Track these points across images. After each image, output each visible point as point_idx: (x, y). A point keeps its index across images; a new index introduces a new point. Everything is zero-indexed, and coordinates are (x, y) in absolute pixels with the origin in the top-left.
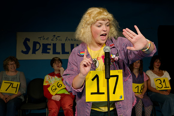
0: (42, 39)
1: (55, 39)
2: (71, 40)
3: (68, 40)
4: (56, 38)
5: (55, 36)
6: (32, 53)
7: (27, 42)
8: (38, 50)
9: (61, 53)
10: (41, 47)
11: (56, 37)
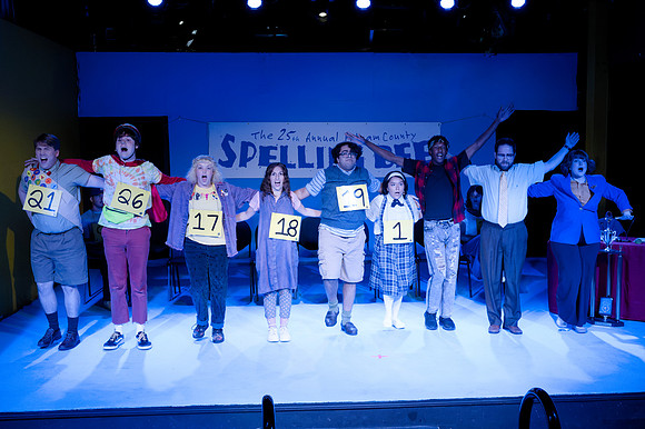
0: (258, 136)
1: (285, 136)
2: (317, 139)
3: (311, 138)
5: (284, 130)
6: (240, 166)
7: (230, 142)
8: (251, 159)
9: (297, 166)
11: (287, 132)
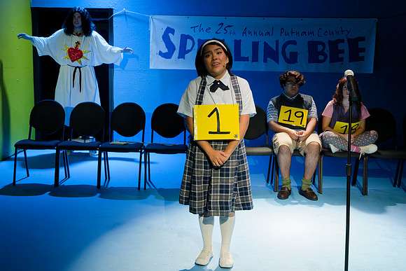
0: (197, 29)
1: (222, 31)
2: (253, 33)
3: (247, 33)
4: (225, 29)
5: (222, 24)
6: (179, 58)
7: (170, 34)
8: (189, 51)
10: (196, 47)
11: (224, 26)
